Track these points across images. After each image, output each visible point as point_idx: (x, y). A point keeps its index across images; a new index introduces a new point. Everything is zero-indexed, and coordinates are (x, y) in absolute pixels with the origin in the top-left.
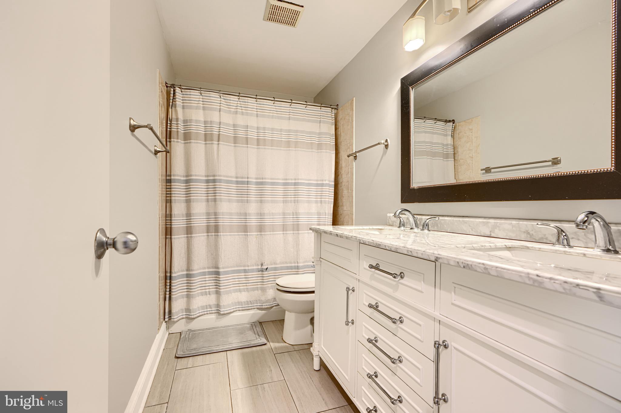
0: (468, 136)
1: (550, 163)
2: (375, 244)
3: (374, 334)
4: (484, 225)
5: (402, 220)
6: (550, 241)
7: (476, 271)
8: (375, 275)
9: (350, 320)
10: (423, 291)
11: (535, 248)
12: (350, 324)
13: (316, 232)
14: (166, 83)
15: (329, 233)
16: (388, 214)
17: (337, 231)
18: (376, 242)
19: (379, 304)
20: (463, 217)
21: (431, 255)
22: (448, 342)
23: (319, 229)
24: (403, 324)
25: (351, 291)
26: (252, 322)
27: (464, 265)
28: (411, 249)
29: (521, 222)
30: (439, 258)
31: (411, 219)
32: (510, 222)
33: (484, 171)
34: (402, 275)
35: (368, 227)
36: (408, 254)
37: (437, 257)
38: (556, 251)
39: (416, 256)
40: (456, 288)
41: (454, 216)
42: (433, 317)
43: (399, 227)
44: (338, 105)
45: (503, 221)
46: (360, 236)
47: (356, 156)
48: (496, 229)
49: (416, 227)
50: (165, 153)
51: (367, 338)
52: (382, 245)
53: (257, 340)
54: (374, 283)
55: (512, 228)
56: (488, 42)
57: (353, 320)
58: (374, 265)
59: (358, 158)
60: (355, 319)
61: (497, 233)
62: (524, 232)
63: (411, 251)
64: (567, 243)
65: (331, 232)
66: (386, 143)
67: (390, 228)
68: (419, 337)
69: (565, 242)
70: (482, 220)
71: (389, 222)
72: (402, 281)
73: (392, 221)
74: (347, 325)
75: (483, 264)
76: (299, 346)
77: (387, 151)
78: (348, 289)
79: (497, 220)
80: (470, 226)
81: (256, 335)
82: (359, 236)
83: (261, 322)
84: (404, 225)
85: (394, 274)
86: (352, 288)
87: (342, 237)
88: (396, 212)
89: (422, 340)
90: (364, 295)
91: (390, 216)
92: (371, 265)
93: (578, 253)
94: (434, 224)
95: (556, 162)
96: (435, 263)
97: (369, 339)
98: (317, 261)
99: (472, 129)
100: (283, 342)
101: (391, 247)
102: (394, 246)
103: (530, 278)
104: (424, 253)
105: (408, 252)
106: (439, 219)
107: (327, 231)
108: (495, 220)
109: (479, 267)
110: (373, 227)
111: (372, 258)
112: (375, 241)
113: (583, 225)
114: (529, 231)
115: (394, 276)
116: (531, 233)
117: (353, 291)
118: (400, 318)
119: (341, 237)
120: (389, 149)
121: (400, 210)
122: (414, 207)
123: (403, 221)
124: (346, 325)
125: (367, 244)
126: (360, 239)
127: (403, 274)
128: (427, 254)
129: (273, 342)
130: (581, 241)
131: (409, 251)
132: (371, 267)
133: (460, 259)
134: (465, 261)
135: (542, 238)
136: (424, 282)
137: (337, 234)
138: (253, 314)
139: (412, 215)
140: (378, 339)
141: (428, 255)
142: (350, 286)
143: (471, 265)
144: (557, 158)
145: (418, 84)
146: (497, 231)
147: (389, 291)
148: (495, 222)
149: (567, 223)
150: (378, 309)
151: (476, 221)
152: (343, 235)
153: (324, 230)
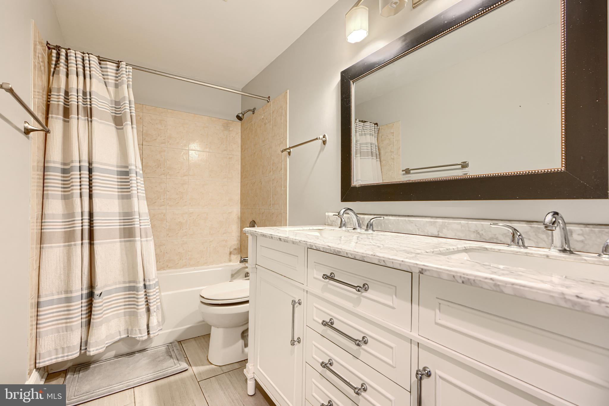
0: (390, 139)
1: (460, 166)
2: (333, 251)
3: (329, 356)
4: (431, 225)
5: (343, 220)
6: (501, 241)
7: (482, 288)
8: (329, 286)
9: (296, 339)
10: (394, 307)
11: (494, 249)
12: (296, 343)
13: (251, 235)
14: (48, 43)
15: (269, 236)
16: (326, 213)
17: (279, 235)
18: (334, 249)
19: (335, 321)
20: (408, 216)
21: (414, 266)
22: (431, 368)
23: (256, 232)
24: (368, 344)
25: (297, 304)
26: (169, 342)
27: (464, 280)
28: (384, 258)
29: (470, 222)
30: (426, 270)
31: (355, 219)
32: (459, 222)
33: (404, 172)
34: (365, 287)
35: (308, 228)
36: (379, 264)
37: (422, 269)
38: (517, 252)
39: (391, 266)
40: (441, 305)
41: (399, 216)
42: (408, 338)
43: (340, 227)
44: (269, 97)
45: (451, 221)
46: (312, 241)
47: (290, 152)
48: (445, 229)
49: (359, 227)
50: (42, 133)
51: (321, 361)
52: (342, 252)
53: (176, 366)
54: (328, 296)
55: (462, 228)
56: (420, 46)
57: (299, 338)
58: (329, 275)
59: (291, 154)
60: (302, 338)
61: (445, 232)
62: (474, 232)
63: (384, 261)
64: (522, 243)
65: (271, 235)
66: (324, 139)
67: (331, 228)
68: (390, 362)
69: (520, 242)
70: (430, 220)
71: (327, 222)
72: (365, 294)
73: (331, 221)
74: (293, 344)
75: (491, 279)
76: (229, 366)
77: (325, 147)
78: (294, 302)
79: (445, 220)
80: (416, 226)
81: (174, 360)
82: (309, 241)
83: (180, 341)
84: (345, 225)
85: (358, 286)
86: (299, 301)
87: (287, 242)
88: (340, 212)
89: (394, 366)
90: (315, 309)
91: (329, 215)
92: (326, 275)
93: (540, 255)
94: (377, 224)
95: (464, 165)
96: (411, 273)
97: (323, 363)
98: (252, 268)
99: (393, 133)
100: (209, 364)
101: (356, 254)
102: (359, 254)
103: (566, 300)
104: (403, 263)
105: (379, 261)
106: (384, 219)
107: (266, 234)
108: (442, 220)
109: (486, 283)
110: (313, 228)
111: (327, 267)
112: (333, 247)
113: (552, 226)
114: (478, 231)
115: (358, 288)
116: (481, 232)
117: (300, 304)
118: (363, 338)
119: (285, 241)
120: (326, 145)
121: (344, 210)
122: (357, 206)
123: (345, 220)
124: (291, 345)
125: (322, 250)
126: (312, 244)
127: (367, 286)
128: (407, 264)
129: (196, 365)
130: (532, 240)
131: (381, 260)
132: (325, 277)
133: (456, 272)
134: (464, 274)
135: (492, 238)
136: (396, 296)
137: (280, 237)
138: (171, 332)
139: (356, 215)
140: (333, 361)
141: (409, 266)
142: (295, 298)
143: (474, 280)
144: (465, 162)
145: (360, 78)
146: (445, 231)
147: (349, 305)
148: (443, 222)
149: (517, 222)
150: (333, 326)
151: (423, 221)
152: (288, 240)
153: (261, 233)
